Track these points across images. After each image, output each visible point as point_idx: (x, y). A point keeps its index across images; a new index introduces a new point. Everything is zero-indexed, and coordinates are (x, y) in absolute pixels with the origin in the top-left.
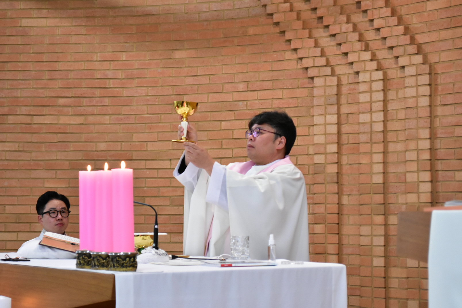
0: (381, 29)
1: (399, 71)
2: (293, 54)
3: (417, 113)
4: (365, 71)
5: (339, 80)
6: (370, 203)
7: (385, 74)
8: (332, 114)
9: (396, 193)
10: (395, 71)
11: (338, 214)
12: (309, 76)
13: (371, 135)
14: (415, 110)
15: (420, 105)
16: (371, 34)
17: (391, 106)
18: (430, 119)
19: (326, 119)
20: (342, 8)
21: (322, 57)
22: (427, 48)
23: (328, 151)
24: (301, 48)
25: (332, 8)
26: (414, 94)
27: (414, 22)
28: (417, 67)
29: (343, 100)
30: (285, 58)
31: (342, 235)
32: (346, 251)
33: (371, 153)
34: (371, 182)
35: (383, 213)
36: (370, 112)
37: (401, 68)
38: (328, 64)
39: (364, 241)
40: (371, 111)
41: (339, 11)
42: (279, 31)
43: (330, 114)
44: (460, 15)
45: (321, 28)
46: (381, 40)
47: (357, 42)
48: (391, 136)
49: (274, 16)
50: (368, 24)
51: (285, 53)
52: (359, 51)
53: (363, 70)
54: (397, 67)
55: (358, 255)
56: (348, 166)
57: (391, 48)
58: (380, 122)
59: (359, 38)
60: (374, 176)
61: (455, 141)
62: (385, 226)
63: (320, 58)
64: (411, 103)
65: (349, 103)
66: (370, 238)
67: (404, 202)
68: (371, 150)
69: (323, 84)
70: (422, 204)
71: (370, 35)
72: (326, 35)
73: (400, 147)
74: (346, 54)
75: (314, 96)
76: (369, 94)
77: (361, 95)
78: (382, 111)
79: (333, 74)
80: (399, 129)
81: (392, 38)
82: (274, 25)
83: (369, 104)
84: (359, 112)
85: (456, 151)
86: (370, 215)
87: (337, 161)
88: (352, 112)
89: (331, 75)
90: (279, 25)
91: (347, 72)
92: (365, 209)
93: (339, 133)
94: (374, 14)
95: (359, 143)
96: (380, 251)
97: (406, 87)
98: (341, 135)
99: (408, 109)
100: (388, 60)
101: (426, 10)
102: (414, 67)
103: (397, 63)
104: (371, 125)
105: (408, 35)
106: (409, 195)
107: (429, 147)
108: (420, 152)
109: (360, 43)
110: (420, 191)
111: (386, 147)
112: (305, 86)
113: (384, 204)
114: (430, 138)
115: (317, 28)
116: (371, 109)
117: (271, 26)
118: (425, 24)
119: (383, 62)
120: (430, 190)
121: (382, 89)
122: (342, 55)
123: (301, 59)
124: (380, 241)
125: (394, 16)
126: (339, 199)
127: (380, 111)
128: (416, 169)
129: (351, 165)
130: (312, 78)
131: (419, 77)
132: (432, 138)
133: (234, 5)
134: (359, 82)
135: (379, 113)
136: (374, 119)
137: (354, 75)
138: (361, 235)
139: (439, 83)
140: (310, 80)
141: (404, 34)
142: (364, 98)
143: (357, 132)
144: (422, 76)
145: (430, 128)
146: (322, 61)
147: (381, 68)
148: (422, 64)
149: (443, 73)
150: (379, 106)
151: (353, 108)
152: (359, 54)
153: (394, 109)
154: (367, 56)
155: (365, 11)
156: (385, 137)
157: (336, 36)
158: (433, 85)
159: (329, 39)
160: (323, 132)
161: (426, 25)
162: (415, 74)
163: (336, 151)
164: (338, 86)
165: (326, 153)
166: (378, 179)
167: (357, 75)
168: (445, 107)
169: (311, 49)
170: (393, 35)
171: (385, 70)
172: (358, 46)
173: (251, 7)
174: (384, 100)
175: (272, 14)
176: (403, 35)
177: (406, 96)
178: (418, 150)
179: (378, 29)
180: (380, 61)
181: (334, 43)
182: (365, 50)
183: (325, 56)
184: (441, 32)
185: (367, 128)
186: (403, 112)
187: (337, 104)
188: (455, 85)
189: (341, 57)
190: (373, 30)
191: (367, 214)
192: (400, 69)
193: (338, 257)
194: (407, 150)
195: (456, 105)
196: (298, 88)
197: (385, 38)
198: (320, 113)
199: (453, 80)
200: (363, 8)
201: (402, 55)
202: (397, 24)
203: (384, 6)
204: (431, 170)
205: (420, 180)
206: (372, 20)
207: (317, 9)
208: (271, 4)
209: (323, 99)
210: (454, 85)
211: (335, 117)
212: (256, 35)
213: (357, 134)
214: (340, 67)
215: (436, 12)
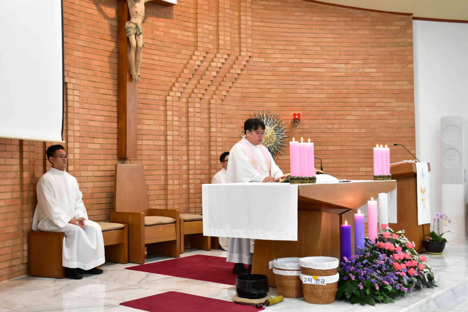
15: (75, 106)
61: (89, 128)
108: (75, 131)
110: (75, 153)
128: (73, 141)
131: (74, 91)
132: (80, 124)
149: (82, 91)
168: (83, 109)
195: (89, 110)
210: (88, 99)
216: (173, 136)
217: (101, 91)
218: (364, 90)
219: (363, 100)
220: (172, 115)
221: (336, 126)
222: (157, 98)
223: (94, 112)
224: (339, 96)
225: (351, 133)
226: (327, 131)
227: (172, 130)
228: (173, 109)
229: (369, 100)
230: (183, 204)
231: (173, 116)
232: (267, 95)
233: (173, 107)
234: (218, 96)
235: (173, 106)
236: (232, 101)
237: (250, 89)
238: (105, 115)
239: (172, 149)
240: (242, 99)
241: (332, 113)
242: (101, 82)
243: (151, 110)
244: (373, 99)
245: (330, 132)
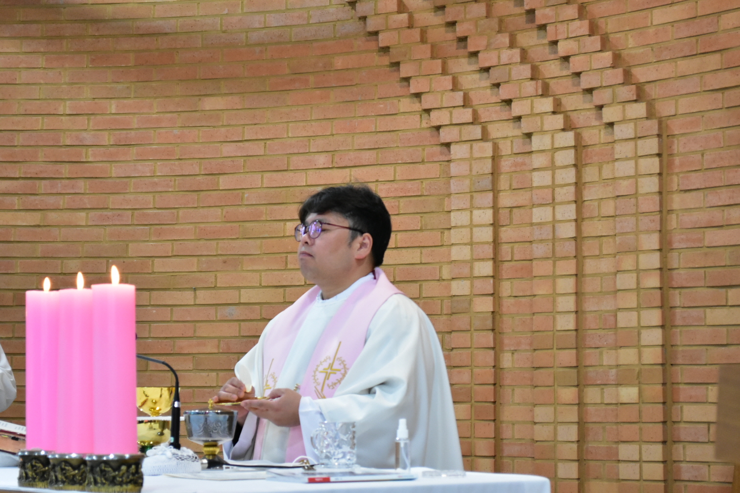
0: (572, 57)
1: (602, 132)
2: (414, 103)
3: (637, 205)
4: (542, 132)
5: (496, 148)
6: (551, 366)
7: (578, 137)
8: (484, 208)
9: (598, 348)
10: (596, 131)
11: (495, 384)
12: (443, 141)
13: (553, 244)
14: (633, 201)
15: (642, 191)
16: (553, 66)
17: (589, 194)
18: (660, 217)
19: (473, 217)
20: (501, 21)
21: (466, 108)
22: (653, 91)
23: (476, 273)
24: (428, 92)
25: (482, 22)
26: (632, 172)
27: (630, 44)
28: (636, 125)
29: (503, 183)
30: (399, 110)
31: (502, 422)
32: (507, 450)
33: (554, 277)
34: (553, 328)
35: (576, 384)
36: (552, 205)
37: (607, 126)
38: (475, 121)
39: (542, 433)
40: (553, 203)
41: (497, 27)
42: (388, 63)
43: (480, 208)
44: (713, 31)
45: (464, 57)
46: (571, 77)
47: (528, 81)
48: (589, 247)
49: (381, 36)
50: (547, 49)
51: (399, 101)
52: (531, 96)
53: (539, 129)
54: (599, 125)
55: (529, 457)
56: (512, 300)
57: (589, 91)
58: (570, 221)
59: (532, 75)
60: (558, 317)
61: (706, 254)
62: (579, 407)
63: (462, 109)
64: (625, 187)
65: (514, 189)
66: (551, 427)
67: (614, 363)
68: (554, 272)
69: (467, 156)
70: (646, 367)
71: (552, 69)
72: (472, 70)
73: (605, 265)
74: (508, 102)
75: (451, 177)
76: (550, 172)
77: (535, 174)
78: (574, 202)
79: (485, 137)
80: (603, 235)
81: (590, 73)
82: (379, 51)
83: (551, 190)
84: (532, 204)
85: (706, 273)
86: (553, 387)
87: (492, 292)
88: (519, 205)
89: (481, 139)
90: (389, 51)
91: (510, 134)
92: (543, 376)
93: (496, 242)
94: (558, 32)
95: (531, 258)
96: (571, 451)
97: (617, 159)
98: (500, 244)
99: (619, 198)
100: (583, 113)
101: (652, 23)
102: (632, 125)
103: (600, 117)
104: (554, 227)
105: (619, 67)
106: (622, 351)
107: (658, 266)
108: (641, 274)
109: (533, 82)
110: (643, 343)
111: (580, 266)
112: (435, 159)
113: (577, 366)
114: (660, 250)
115: (457, 57)
116: (554, 199)
117: (375, 53)
118: (650, 49)
119: (573, 115)
120: (660, 342)
121: (574, 163)
122: (500, 104)
123: (428, 111)
124: (572, 433)
125: (594, 36)
126: (497, 359)
127: (569, 202)
128: (634, 305)
129: (517, 298)
130: (448, 145)
131: (640, 142)
132: (665, 248)
133: (309, 17)
134: (532, 152)
135: (568, 206)
136: (559, 217)
137: (523, 138)
138: (535, 423)
139: (676, 152)
140: (445, 149)
141: (612, 66)
142: (541, 179)
143: (529, 240)
144: (646, 140)
145: (660, 231)
146: (466, 115)
147: (570, 127)
148: (645, 119)
149: (683, 134)
150: (569, 193)
151: (522, 198)
152: (532, 103)
153: (595, 198)
154: (546, 105)
155: (543, 27)
156: (578, 249)
157: (490, 71)
158: (665, 156)
159: (477, 76)
160: (467, 240)
161: (652, 50)
162: (633, 137)
163: (491, 274)
164: (493, 158)
165: (472, 278)
166: (567, 323)
167: (528, 140)
168: (688, 194)
169: (446, 93)
170: (593, 68)
171: (578, 131)
172: (530, 87)
173: (338, 20)
174: (576, 183)
175: (376, 33)
176: (611, 68)
177: (617, 175)
178: (638, 271)
179: (566, 59)
180: (569, 113)
181: (487, 83)
182: (542, 95)
183: (471, 107)
184: (678, 62)
185: (546, 233)
186: (611, 203)
187: (493, 190)
188: (705, 155)
189: (499, 107)
190: (556, 59)
191: (546, 385)
192: (605, 128)
193: (495, 462)
194: (618, 271)
195: (706, 192)
196: (423, 162)
197: (578, 74)
198: (462, 206)
199: (701, 146)
200: (540, 20)
201: (609, 102)
202: (599, 49)
203: (577, 17)
204: (661, 307)
205: (642, 325)
206: (555, 43)
207: (457, 24)
208: (375, 14)
209: (467, 182)
210: (703, 155)
211: (490, 213)
212: (348, 69)
213: (528, 243)
214: (497, 125)
215: (670, 27)
223: (724, 196)
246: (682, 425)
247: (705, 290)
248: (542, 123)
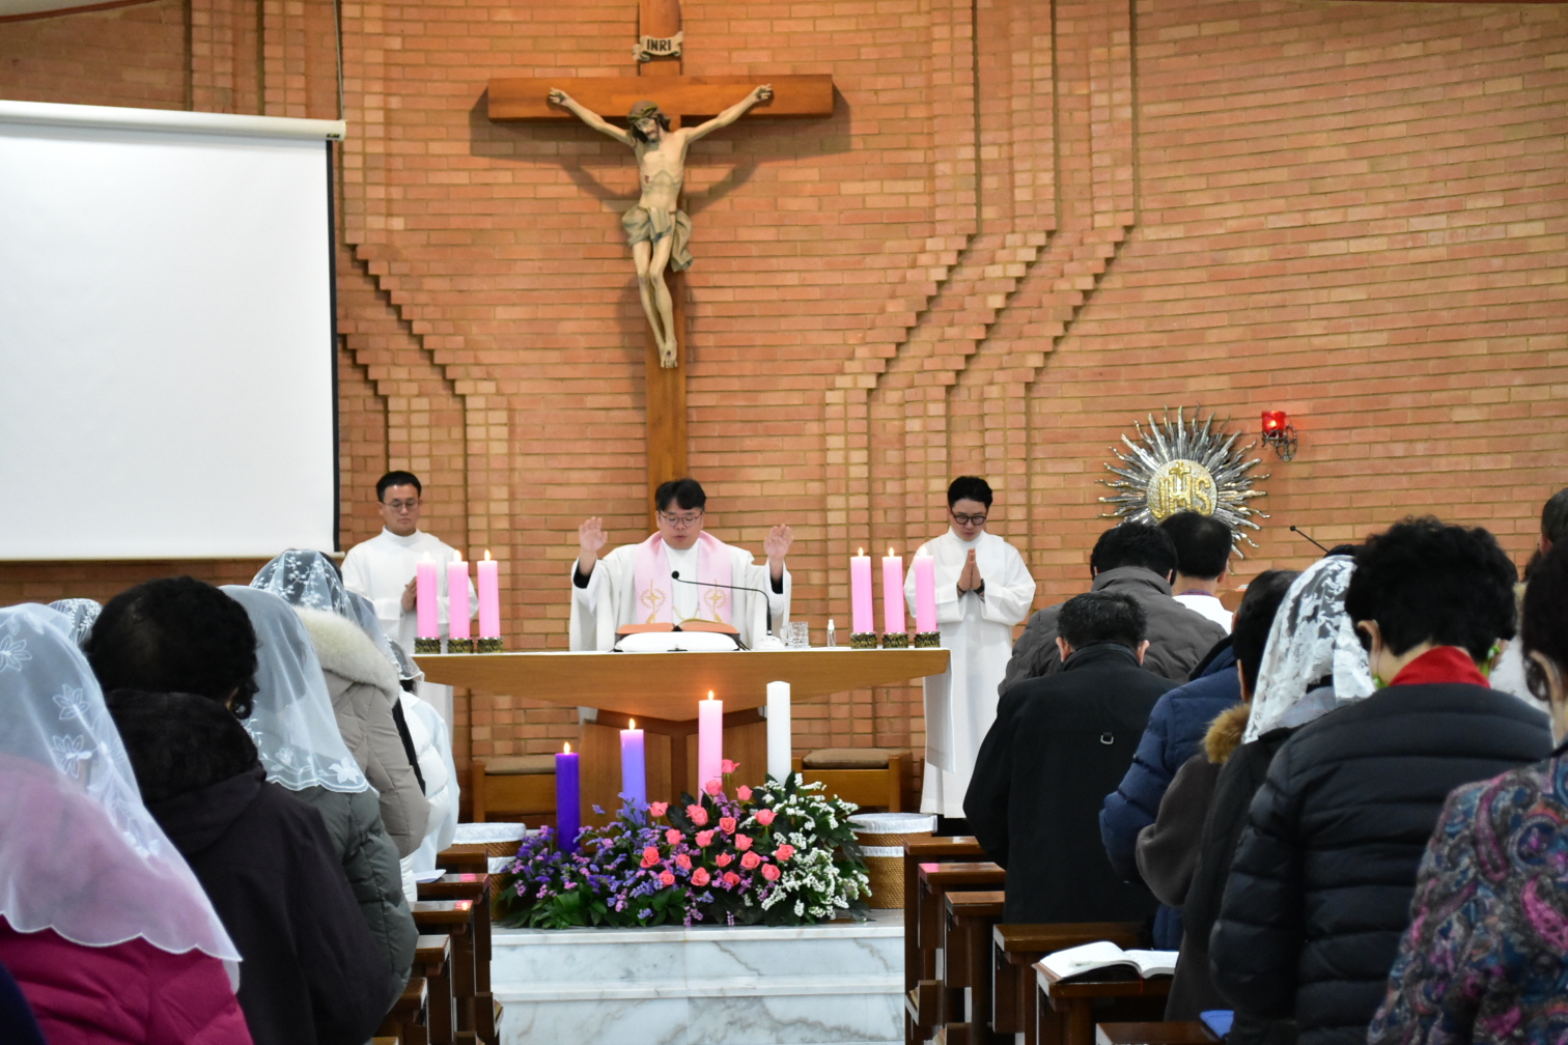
0: (425, 335)
1: (451, 401)
3: (489, 463)
4: (398, 395)
10: (442, 399)
14: (484, 459)
15: (492, 452)
18: (509, 474)
22: (497, 373)
26: (484, 437)
28: (487, 399)
76: (406, 430)
77: (391, 430)
83: (406, 445)
97: (469, 424)
101: (495, 317)
102: (483, 398)
103: (453, 389)
107: (508, 513)
108: (492, 518)
114: (508, 500)
118: (493, 338)
127: (425, 456)
131: (490, 413)
132: (512, 498)
134: (387, 412)
135: (423, 459)
137: (375, 399)
139: (521, 423)
142: (397, 435)
144: (496, 412)
145: (508, 485)
148: (495, 395)
168: (529, 458)
172: (387, 356)
176: (463, 350)
178: (489, 516)
179: (420, 336)
180: (421, 382)
184: (520, 353)
186: (462, 460)
188: (545, 428)
195: (547, 457)
197: (431, 351)
199: (542, 421)
200: (395, 301)
202: (452, 333)
210: (543, 428)
215: (513, 323)
216: (848, 510)
217: (590, 401)
218: (1506, 308)
219: (1505, 345)
220: (843, 446)
221: (1420, 448)
222: (796, 399)
223: (564, 462)
224: (1431, 335)
225: (1467, 474)
226: (1392, 466)
227: (843, 491)
228: (846, 428)
229: (1521, 344)
230: (892, 720)
231: (847, 449)
232: (1192, 354)
233: (846, 422)
234: (1010, 371)
235: (846, 419)
236: (1067, 385)
237: (1134, 336)
238: (604, 466)
239: (845, 551)
240: (1105, 374)
241: (1407, 400)
242: (589, 378)
243: (774, 438)
244: (1536, 338)
245: (1401, 471)
246: (522, 636)
247: (546, 533)
248: (398, 387)
